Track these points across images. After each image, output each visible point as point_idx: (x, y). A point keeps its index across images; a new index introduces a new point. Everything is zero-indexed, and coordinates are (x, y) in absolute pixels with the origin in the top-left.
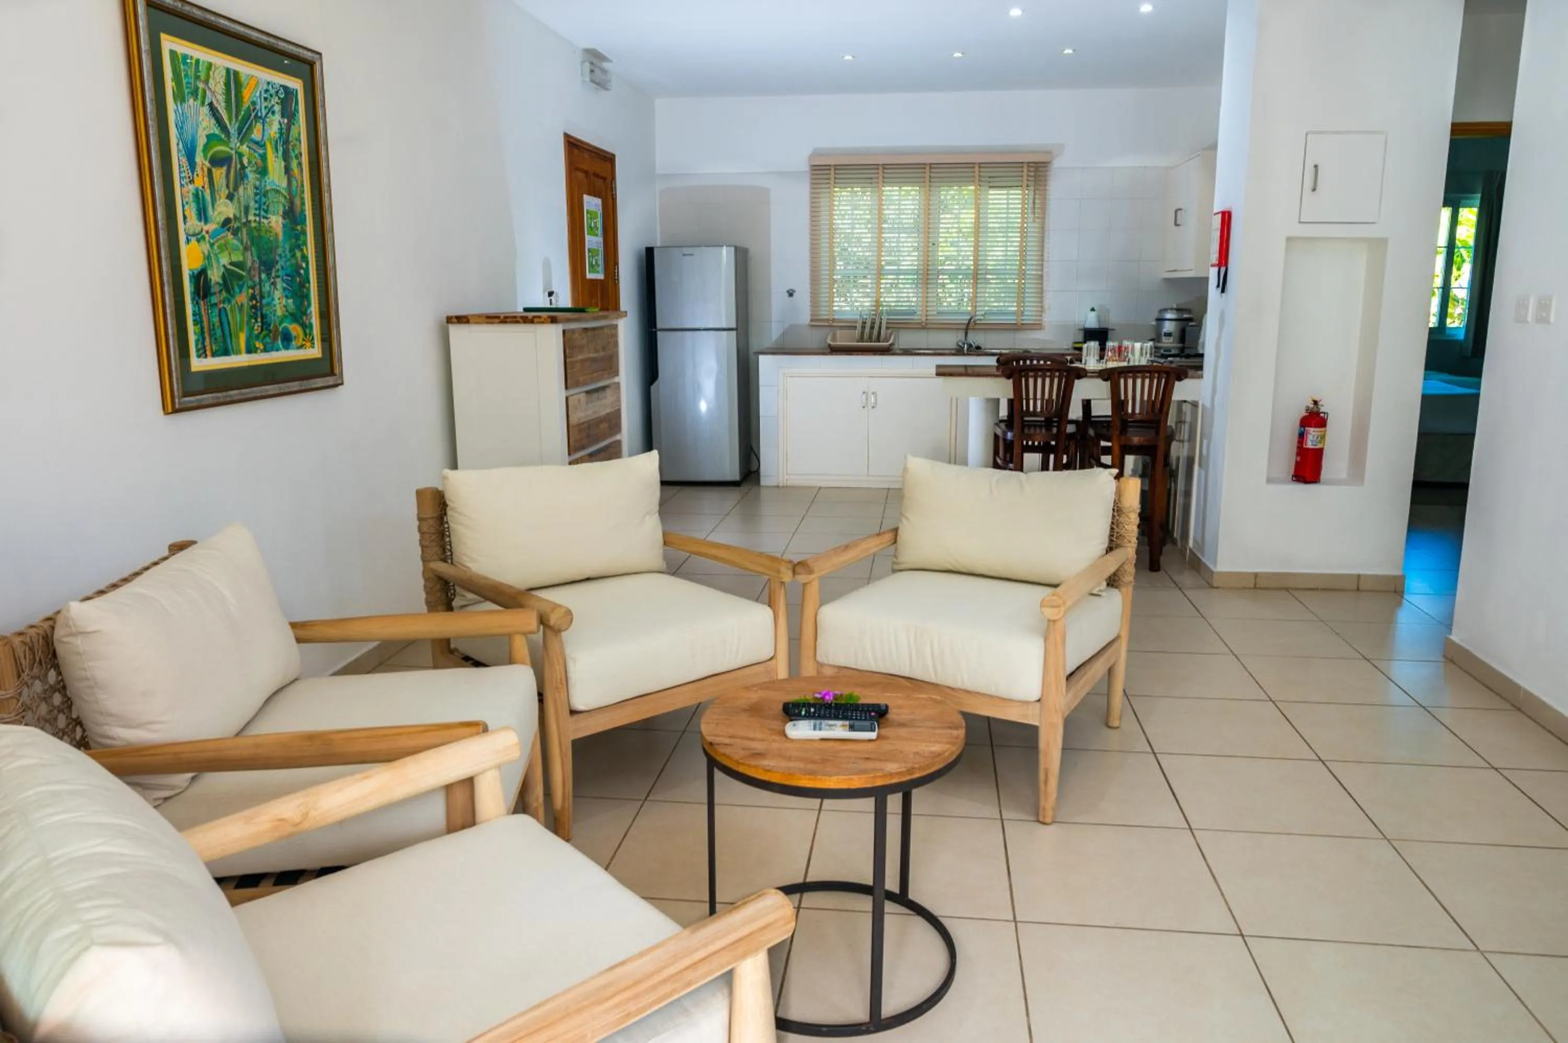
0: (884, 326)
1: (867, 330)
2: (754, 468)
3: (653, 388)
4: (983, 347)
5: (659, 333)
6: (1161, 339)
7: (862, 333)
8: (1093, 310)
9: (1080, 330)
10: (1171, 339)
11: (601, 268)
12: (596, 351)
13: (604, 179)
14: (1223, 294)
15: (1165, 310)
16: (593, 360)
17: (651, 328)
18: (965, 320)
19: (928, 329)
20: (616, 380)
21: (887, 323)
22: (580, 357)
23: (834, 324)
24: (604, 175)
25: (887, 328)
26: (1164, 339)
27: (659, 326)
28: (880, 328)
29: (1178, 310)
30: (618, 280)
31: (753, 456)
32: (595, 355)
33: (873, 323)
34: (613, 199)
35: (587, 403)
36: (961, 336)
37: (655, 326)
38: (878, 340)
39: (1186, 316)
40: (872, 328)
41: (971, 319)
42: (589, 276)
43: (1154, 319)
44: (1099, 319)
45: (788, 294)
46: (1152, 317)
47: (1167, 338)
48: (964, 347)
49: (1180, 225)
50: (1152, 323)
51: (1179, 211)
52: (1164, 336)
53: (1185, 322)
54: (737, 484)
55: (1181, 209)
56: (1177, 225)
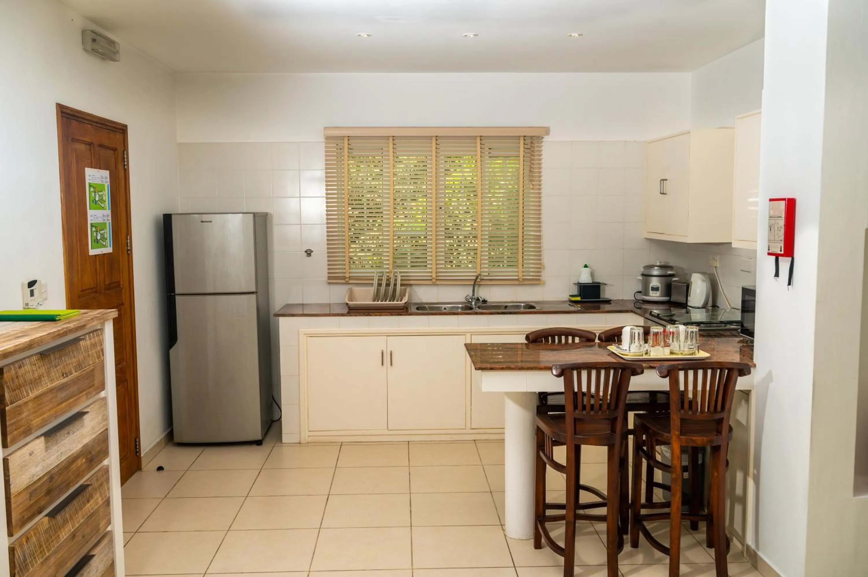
0: (399, 283)
1: (383, 288)
2: (276, 418)
3: (172, 351)
4: (488, 300)
5: (178, 298)
6: (649, 293)
7: (378, 291)
8: (586, 266)
9: (575, 284)
10: (658, 293)
11: (109, 242)
12: (64, 375)
13: (115, 150)
14: (789, 286)
15: (652, 267)
16: (62, 388)
17: (170, 293)
18: (473, 276)
19: (437, 285)
20: (103, 394)
21: (401, 280)
22: (32, 395)
23: (350, 282)
24: (114, 146)
25: (402, 285)
26: (651, 293)
27: (178, 290)
28: (395, 285)
29: (661, 267)
30: (131, 250)
31: (275, 405)
32: (64, 380)
33: (388, 280)
34: (125, 170)
35: (47, 448)
36: (468, 291)
37: (174, 292)
38: (393, 298)
39: (669, 272)
40: (388, 285)
41: (477, 277)
42: (92, 252)
43: (643, 275)
44: (592, 275)
45: (306, 254)
46: (641, 273)
47: (655, 292)
48: (472, 302)
49: (666, 194)
50: (641, 278)
51: (665, 181)
52: (652, 290)
53: (669, 278)
54: (259, 443)
55: (666, 180)
56: (663, 194)
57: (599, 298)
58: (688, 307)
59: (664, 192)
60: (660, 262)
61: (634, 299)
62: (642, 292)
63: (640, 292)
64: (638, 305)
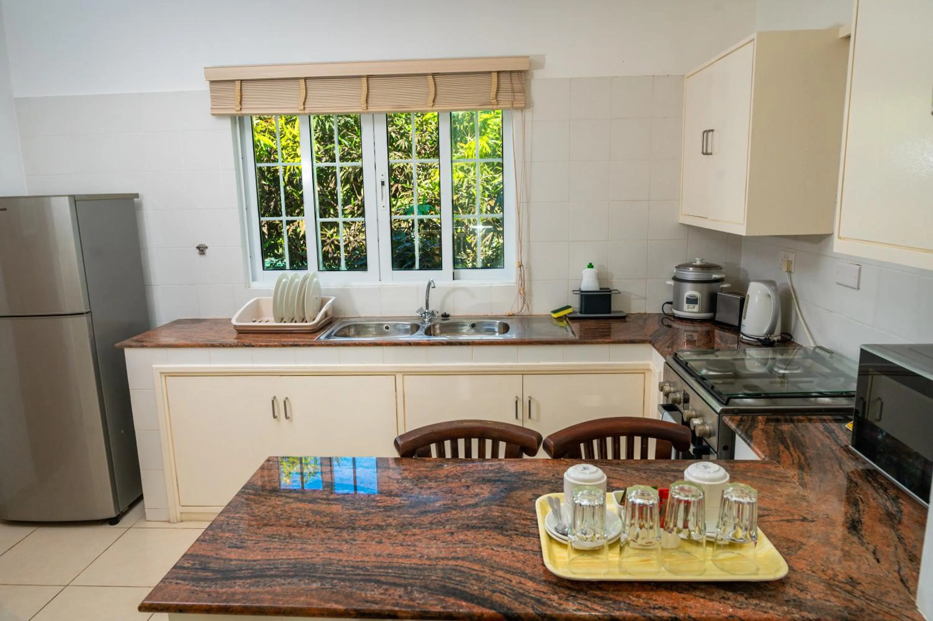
4: (451, 314)
6: (682, 305)
8: (590, 266)
9: (574, 291)
10: (696, 308)
15: (687, 267)
26: (686, 306)
29: (700, 268)
39: (715, 276)
43: (675, 279)
44: (600, 277)
45: (198, 251)
46: (673, 276)
47: (691, 306)
48: (425, 318)
49: (711, 154)
50: (672, 283)
51: (711, 133)
52: (687, 303)
53: (715, 285)
54: (113, 521)
55: (713, 131)
56: (707, 154)
57: (610, 312)
58: (741, 335)
59: (709, 151)
60: (701, 261)
61: (662, 312)
62: (674, 303)
63: (670, 303)
64: (667, 322)
